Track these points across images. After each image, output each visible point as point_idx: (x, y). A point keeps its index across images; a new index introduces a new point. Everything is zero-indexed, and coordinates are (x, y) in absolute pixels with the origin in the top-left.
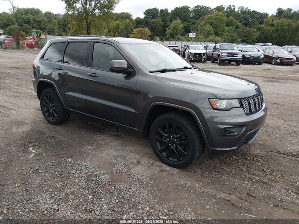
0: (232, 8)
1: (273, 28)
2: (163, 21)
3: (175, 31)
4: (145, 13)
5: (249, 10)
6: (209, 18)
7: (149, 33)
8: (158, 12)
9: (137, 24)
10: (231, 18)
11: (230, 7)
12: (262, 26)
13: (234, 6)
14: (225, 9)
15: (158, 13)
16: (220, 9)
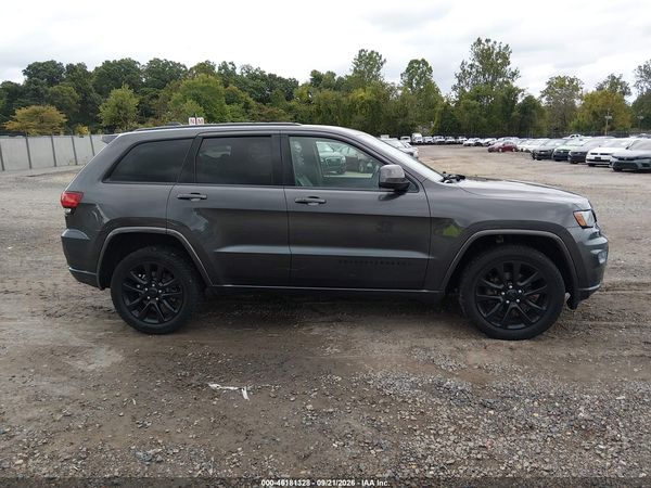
0: (230, 67)
1: (313, 108)
2: (79, 90)
3: (122, 112)
4: (25, 73)
5: (262, 73)
6: (189, 87)
7: (61, 118)
8: (61, 70)
9: (8, 96)
10: (232, 87)
11: (224, 66)
12: (292, 103)
13: (232, 63)
14: (217, 70)
15: (61, 72)
16: (205, 68)
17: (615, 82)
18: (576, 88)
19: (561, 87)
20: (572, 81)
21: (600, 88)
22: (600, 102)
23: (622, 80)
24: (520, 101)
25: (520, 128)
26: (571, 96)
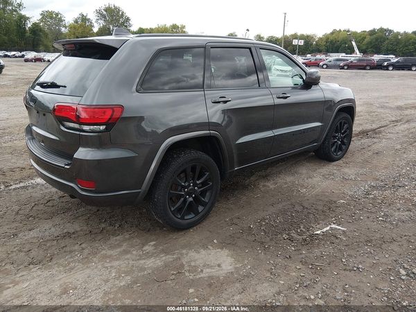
17: (84, 19)
18: (61, 20)
19: (51, 18)
20: (57, 14)
21: (76, 22)
22: (80, 30)
23: (88, 17)
24: (29, 25)
25: (33, 45)
26: (59, 25)
